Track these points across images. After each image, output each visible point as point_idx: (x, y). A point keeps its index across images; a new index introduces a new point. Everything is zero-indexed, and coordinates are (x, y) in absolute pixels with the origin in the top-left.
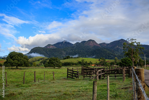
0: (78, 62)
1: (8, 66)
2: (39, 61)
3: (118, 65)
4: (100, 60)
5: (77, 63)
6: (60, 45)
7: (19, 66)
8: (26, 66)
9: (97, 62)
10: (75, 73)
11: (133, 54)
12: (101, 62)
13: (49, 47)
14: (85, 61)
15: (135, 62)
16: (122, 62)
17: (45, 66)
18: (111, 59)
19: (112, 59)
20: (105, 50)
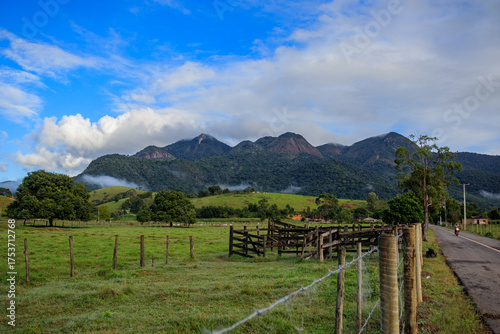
0: (247, 206)
1: (21, 218)
2: (116, 200)
3: (377, 218)
4: (321, 199)
5: (245, 209)
6: (188, 149)
7: (59, 218)
8: (82, 219)
9: (309, 209)
10: (254, 240)
11: (427, 184)
12: (323, 206)
13: (151, 154)
14: (270, 203)
15: (432, 210)
16: (393, 208)
17: (138, 218)
18: (356, 197)
19: (358, 198)
20: (338, 168)
